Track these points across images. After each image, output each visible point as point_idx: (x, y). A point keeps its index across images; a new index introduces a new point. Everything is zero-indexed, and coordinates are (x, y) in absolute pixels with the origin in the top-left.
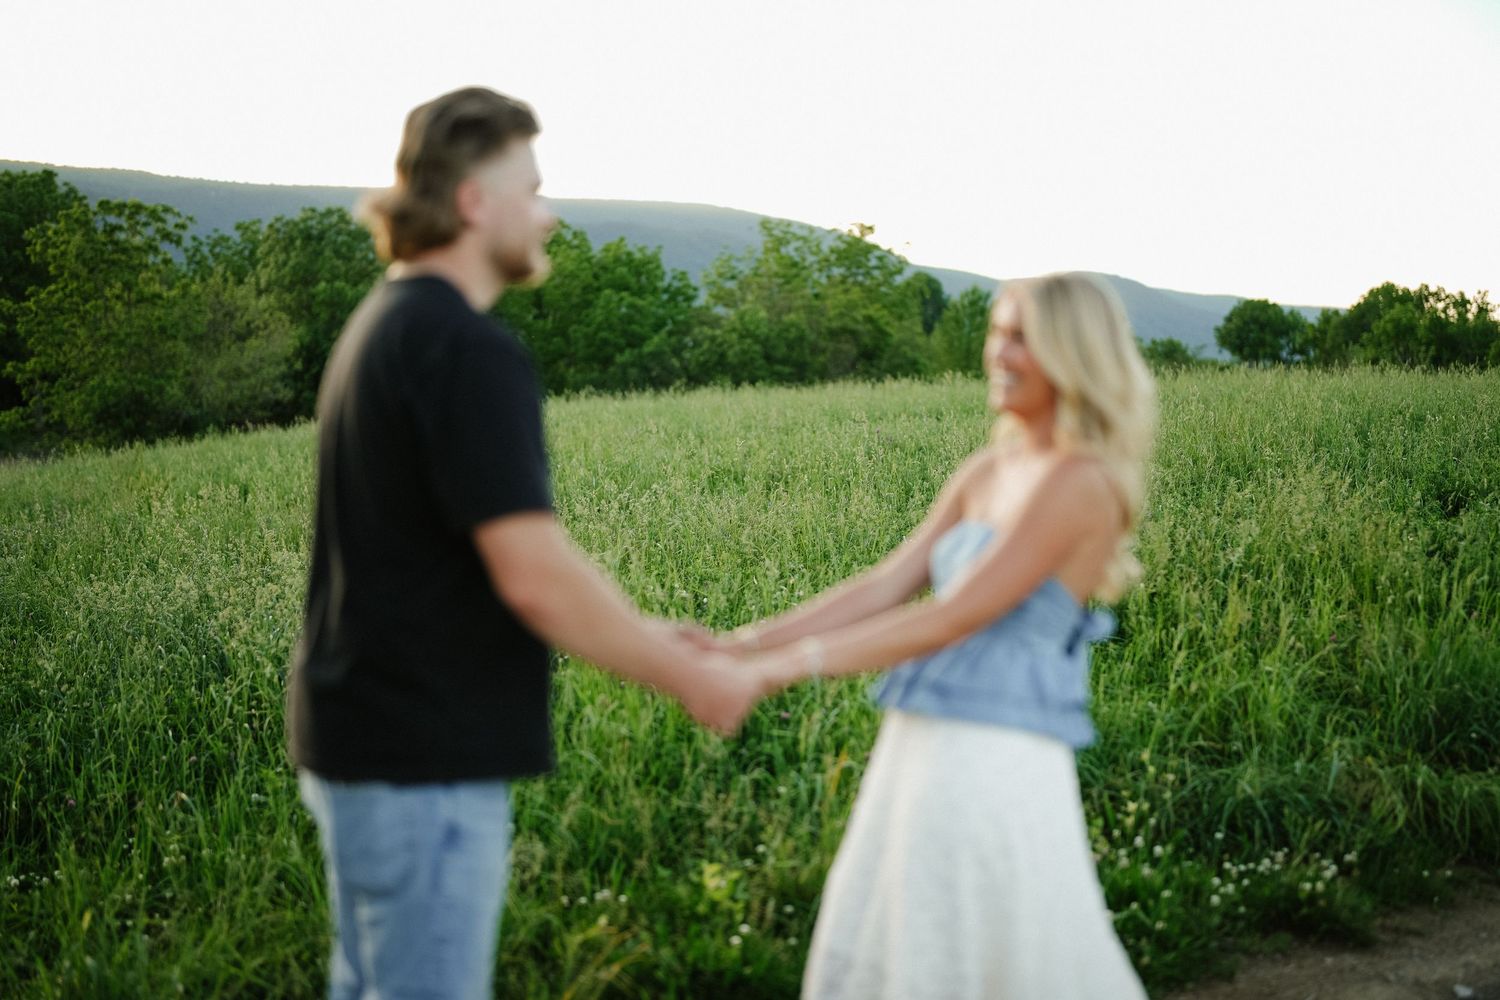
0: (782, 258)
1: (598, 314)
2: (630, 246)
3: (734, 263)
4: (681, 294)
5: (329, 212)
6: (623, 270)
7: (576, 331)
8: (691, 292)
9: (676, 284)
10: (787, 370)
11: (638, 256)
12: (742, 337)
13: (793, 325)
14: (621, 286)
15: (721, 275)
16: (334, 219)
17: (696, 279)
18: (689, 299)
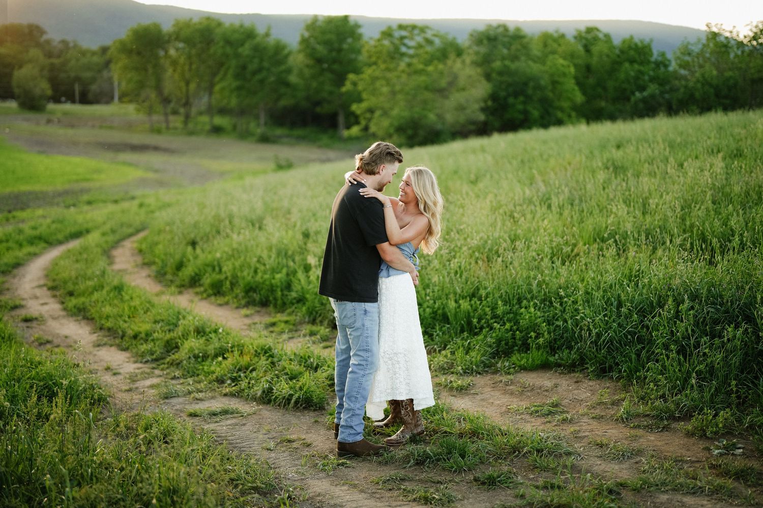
0: (717, 42)
1: (622, 76)
2: (636, 40)
3: (690, 47)
4: (663, 63)
5: (499, 26)
6: (632, 53)
7: (610, 84)
8: (667, 63)
9: (660, 59)
10: (727, 102)
11: (640, 44)
12: (703, 85)
13: (731, 77)
14: (632, 61)
15: (682, 53)
16: (501, 30)
17: (670, 56)
18: (666, 66)
